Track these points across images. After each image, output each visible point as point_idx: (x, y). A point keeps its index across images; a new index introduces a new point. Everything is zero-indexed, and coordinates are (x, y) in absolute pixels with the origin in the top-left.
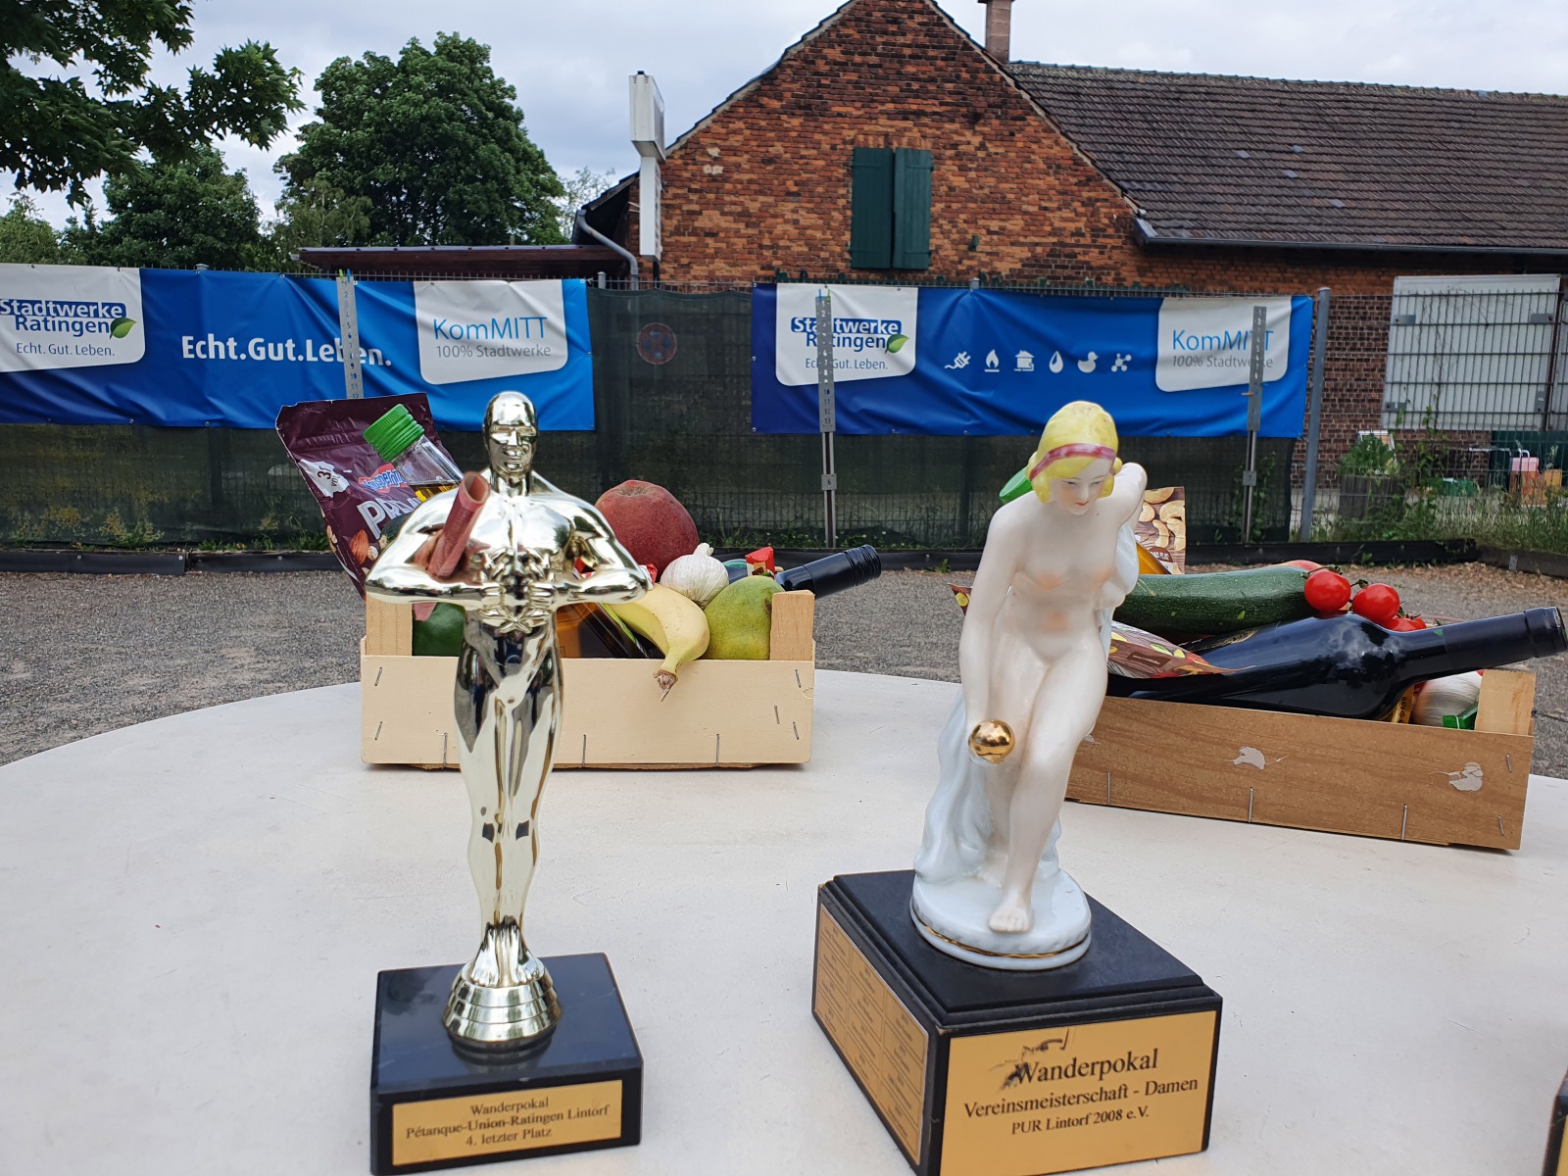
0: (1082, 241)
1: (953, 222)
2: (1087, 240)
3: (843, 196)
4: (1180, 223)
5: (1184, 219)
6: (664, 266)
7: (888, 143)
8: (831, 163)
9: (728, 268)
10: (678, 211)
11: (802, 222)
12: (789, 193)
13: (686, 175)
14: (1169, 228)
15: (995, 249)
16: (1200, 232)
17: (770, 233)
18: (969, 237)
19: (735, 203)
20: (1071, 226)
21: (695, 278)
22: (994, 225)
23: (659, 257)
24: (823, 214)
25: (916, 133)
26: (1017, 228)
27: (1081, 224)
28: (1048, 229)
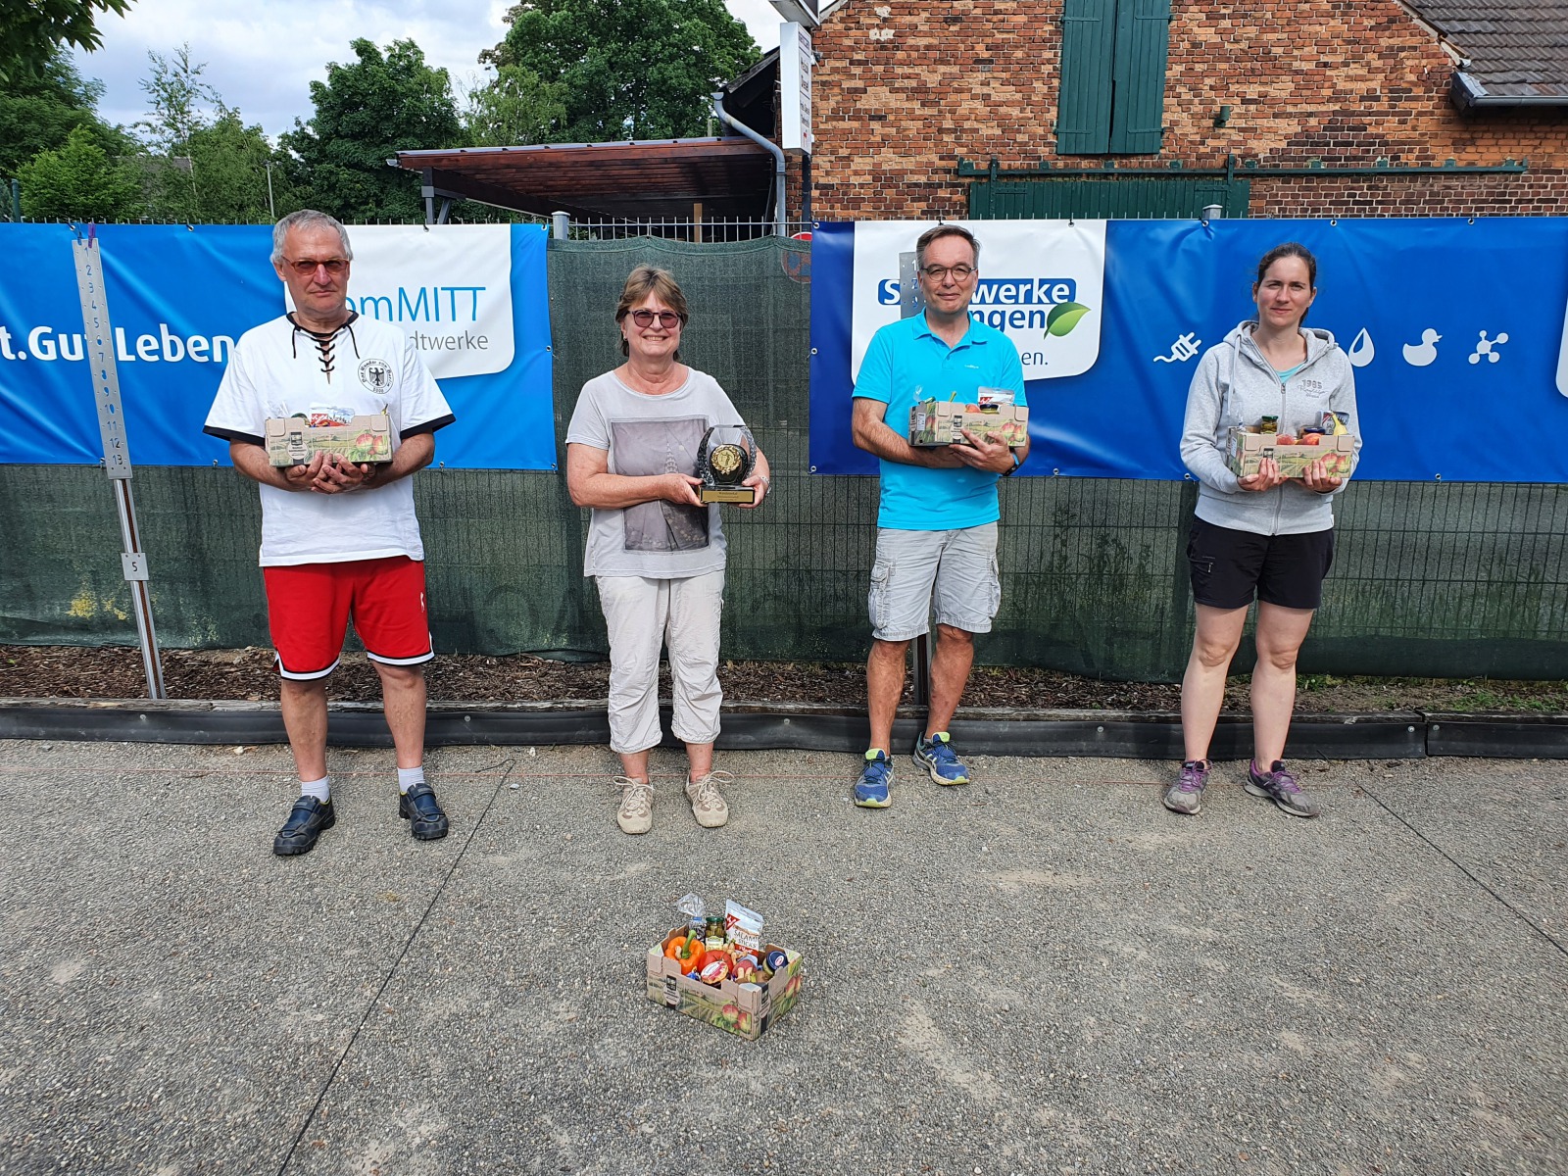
0: (1376, 106)
1: (1195, 90)
2: (1383, 106)
3: (1049, 61)
4: (1521, 76)
5: (1527, 70)
6: (815, 160)
8: (1035, 19)
9: (898, 159)
10: (836, 90)
11: (994, 97)
12: (978, 61)
13: (848, 42)
14: (1504, 83)
15: (1251, 124)
16: (1549, 87)
17: (951, 112)
18: (1216, 109)
19: (909, 77)
20: (1362, 87)
21: (856, 173)
22: (1252, 91)
23: (809, 150)
24: (1024, 86)
26: (1284, 95)
27: (1376, 84)
28: (1327, 92)
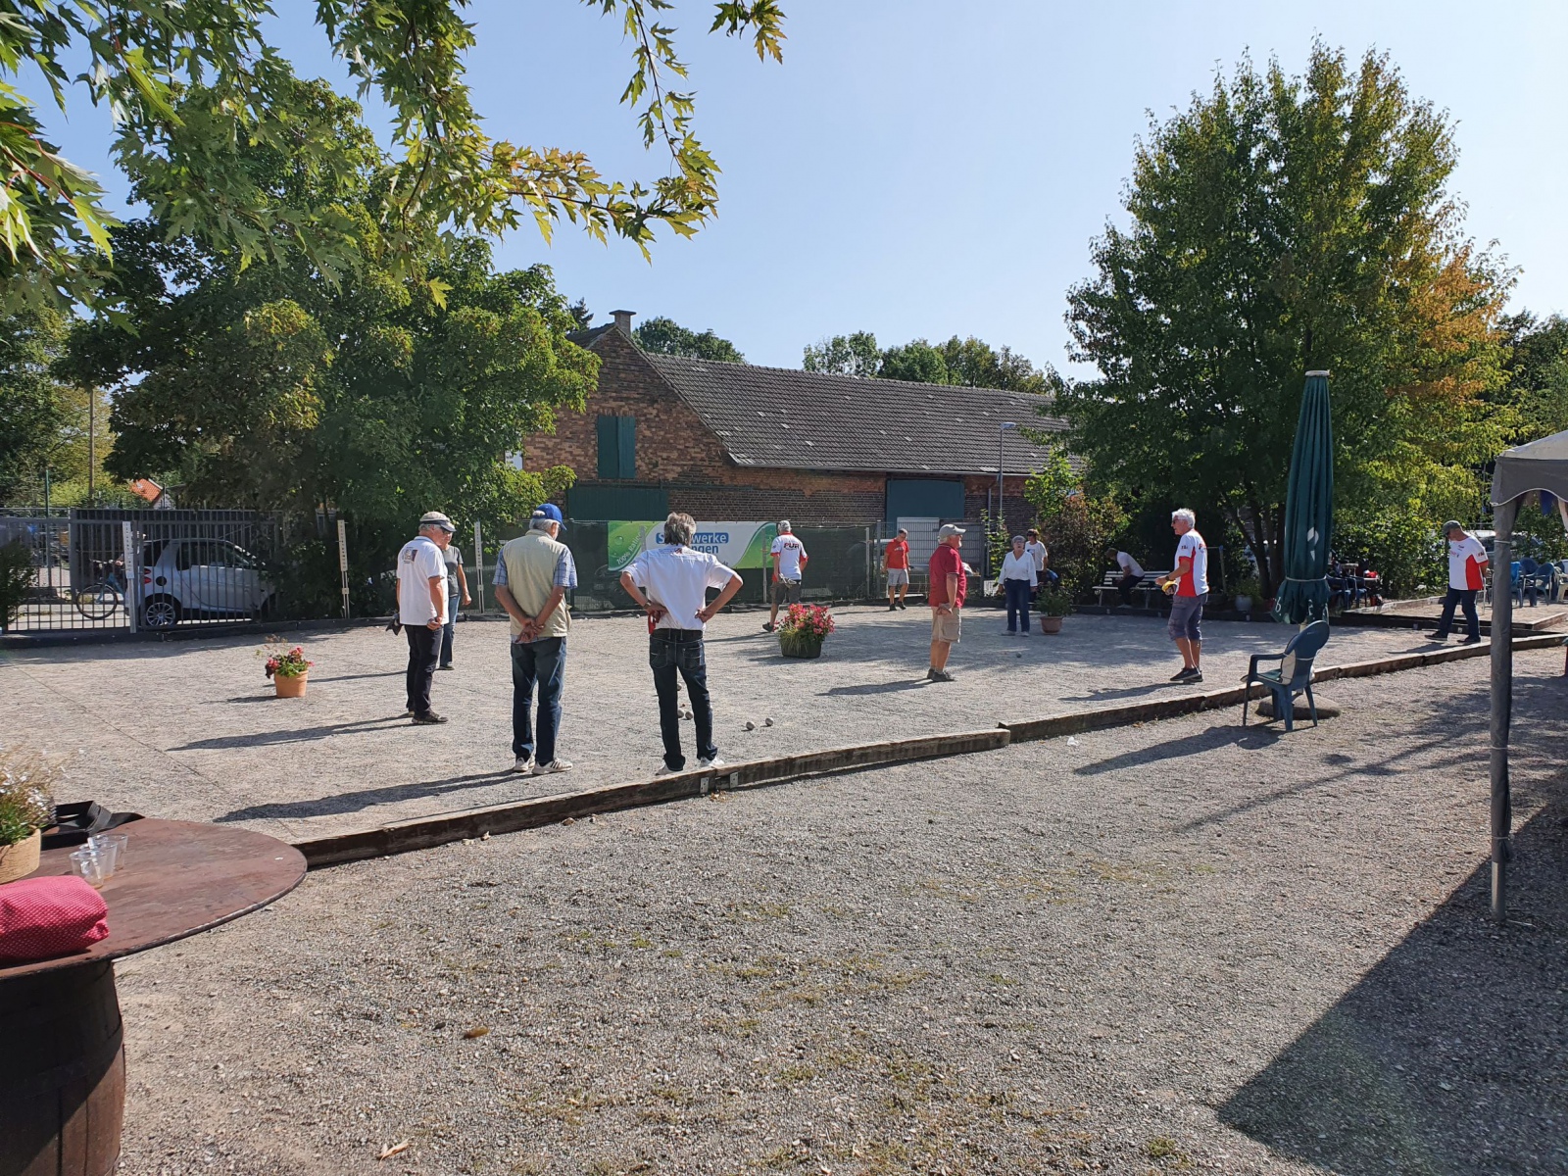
1: (646, 454)
2: (706, 463)
3: (593, 440)
7: (614, 414)
8: (587, 423)
12: (568, 438)
14: (744, 458)
15: (665, 468)
18: (653, 461)
20: (699, 456)
24: (585, 449)
25: (626, 409)
26: (675, 457)
27: (704, 455)
28: (689, 457)
